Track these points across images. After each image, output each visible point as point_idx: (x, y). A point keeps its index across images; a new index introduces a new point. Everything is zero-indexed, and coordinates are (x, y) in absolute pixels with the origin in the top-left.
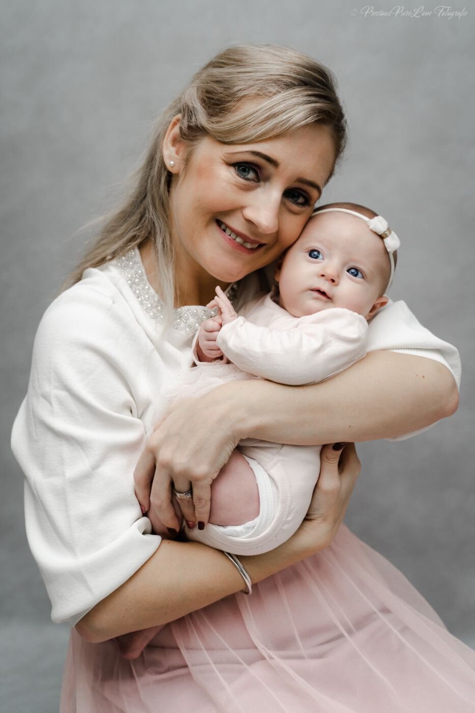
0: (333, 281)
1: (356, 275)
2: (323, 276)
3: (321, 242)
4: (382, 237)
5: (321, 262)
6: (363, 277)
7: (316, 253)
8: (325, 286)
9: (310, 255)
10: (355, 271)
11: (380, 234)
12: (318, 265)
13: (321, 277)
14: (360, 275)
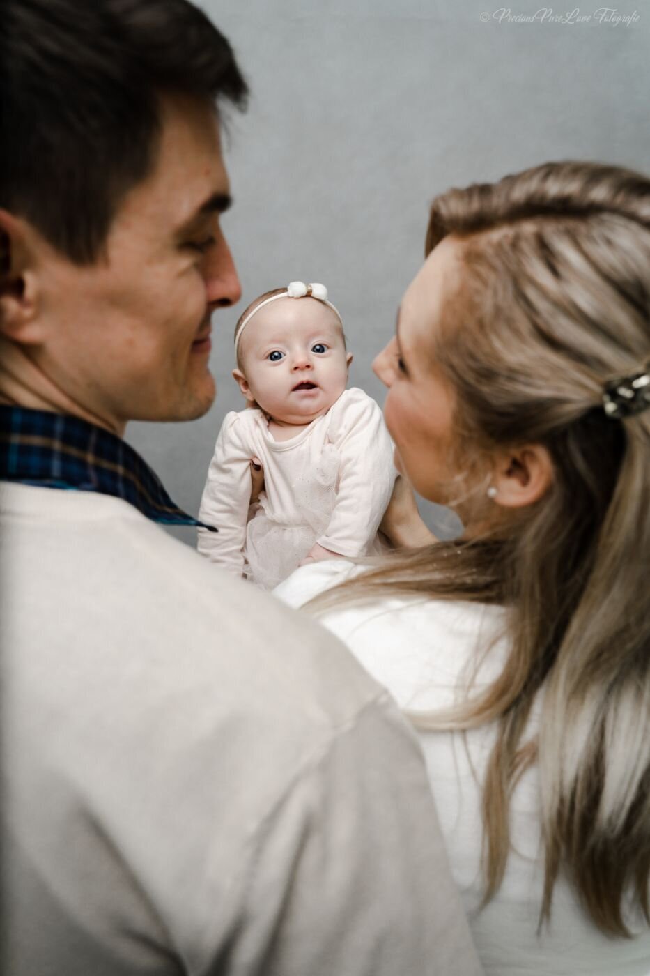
0: (308, 367)
1: (323, 351)
2: (296, 368)
3: (274, 341)
4: (308, 295)
5: (285, 360)
6: (328, 348)
7: (276, 354)
8: (304, 377)
9: (272, 359)
10: (320, 349)
11: (305, 294)
12: (284, 363)
13: (295, 372)
14: (325, 348)
